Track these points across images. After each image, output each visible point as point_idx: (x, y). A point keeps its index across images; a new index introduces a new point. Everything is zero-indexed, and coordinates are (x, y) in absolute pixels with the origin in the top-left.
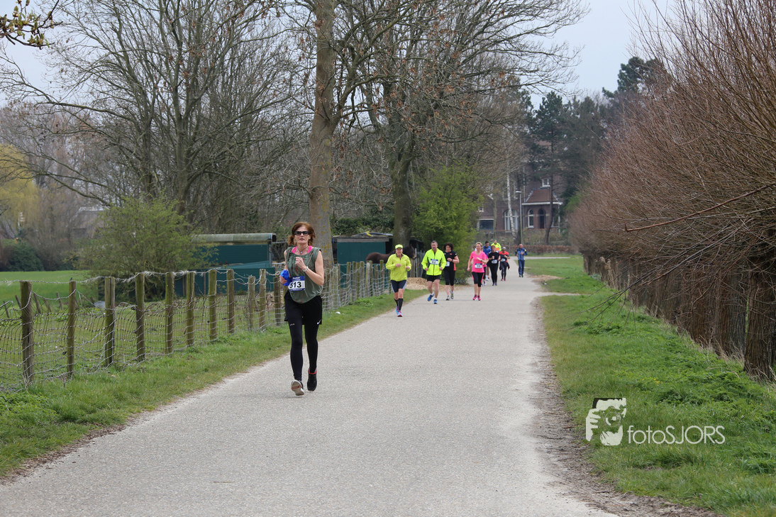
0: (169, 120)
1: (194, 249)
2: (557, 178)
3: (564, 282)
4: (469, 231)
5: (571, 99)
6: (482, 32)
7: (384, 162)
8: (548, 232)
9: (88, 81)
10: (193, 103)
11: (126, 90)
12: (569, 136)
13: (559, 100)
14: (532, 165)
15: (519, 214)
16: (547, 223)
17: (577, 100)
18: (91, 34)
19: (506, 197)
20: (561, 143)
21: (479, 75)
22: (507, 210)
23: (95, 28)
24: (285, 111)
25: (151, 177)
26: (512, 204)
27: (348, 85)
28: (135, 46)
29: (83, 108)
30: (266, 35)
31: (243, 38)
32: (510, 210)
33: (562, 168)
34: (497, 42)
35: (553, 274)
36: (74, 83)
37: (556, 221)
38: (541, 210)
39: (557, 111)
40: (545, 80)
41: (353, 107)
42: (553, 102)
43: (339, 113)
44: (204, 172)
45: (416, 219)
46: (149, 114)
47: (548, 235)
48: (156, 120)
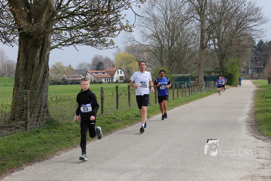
0: (167, 48)
1: (172, 78)
2: (262, 61)
3: (262, 86)
4: (238, 74)
5: (266, 41)
6: (242, 26)
7: (217, 57)
8: (259, 74)
9: (149, 39)
10: (172, 44)
11: (157, 41)
12: (265, 50)
13: (263, 42)
14: (255, 58)
15: (252, 70)
16: (259, 72)
17: (267, 42)
18: (149, 28)
19: (249, 65)
20: (263, 52)
21: (242, 36)
22: (249, 69)
23: (150, 27)
24: (194, 46)
25: (162, 61)
26: (250, 67)
27: (208, 39)
28: (159, 31)
29: (147, 46)
30: (190, 28)
31: (184, 29)
32: (250, 69)
33: (263, 58)
34: (246, 28)
35: (260, 84)
36: (146, 40)
37: (261, 71)
38: (258, 69)
39: (262, 44)
40: (258, 37)
41: (209, 44)
42: (261, 42)
43: (206, 46)
44: (175, 60)
45: (225, 71)
46: (162, 47)
47: (259, 75)
48: (164, 48)
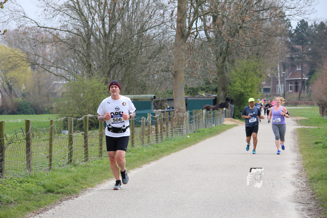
0: (100, 36)
2: (305, 65)
3: (308, 120)
4: (258, 94)
7: (213, 57)
8: (300, 94)
9: (58, 16)
10: (113, 27)
11: (78, 20)
12: (312, 42)
13: (306, 24)
14: (292, 58)
15: (284, 84)
16: (299, 89)
17: (316, 23)
19: (277, 75)
20: (307, 46)
21: (263, 10)
22: (278, 82)
24: (160, 31)
25: (90, 65)
26: (280, 79)
27: (194, 17)
29: (55, 29)
32: (279, 83)
33: (308, 60)
35: (303, 116)
36: (51, 16)
37: (304, 88)
38: (296, 82)
39: (305, 29)
40: (299, 13)
42: (303, 24)
43: (189, 31)
44: (118, 63)
45: (229, 87)
46: (90, 32)
47: (300, 96)
48: (93, 36)
